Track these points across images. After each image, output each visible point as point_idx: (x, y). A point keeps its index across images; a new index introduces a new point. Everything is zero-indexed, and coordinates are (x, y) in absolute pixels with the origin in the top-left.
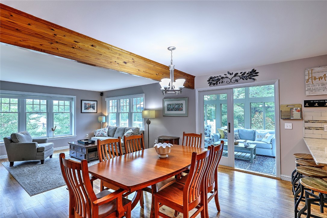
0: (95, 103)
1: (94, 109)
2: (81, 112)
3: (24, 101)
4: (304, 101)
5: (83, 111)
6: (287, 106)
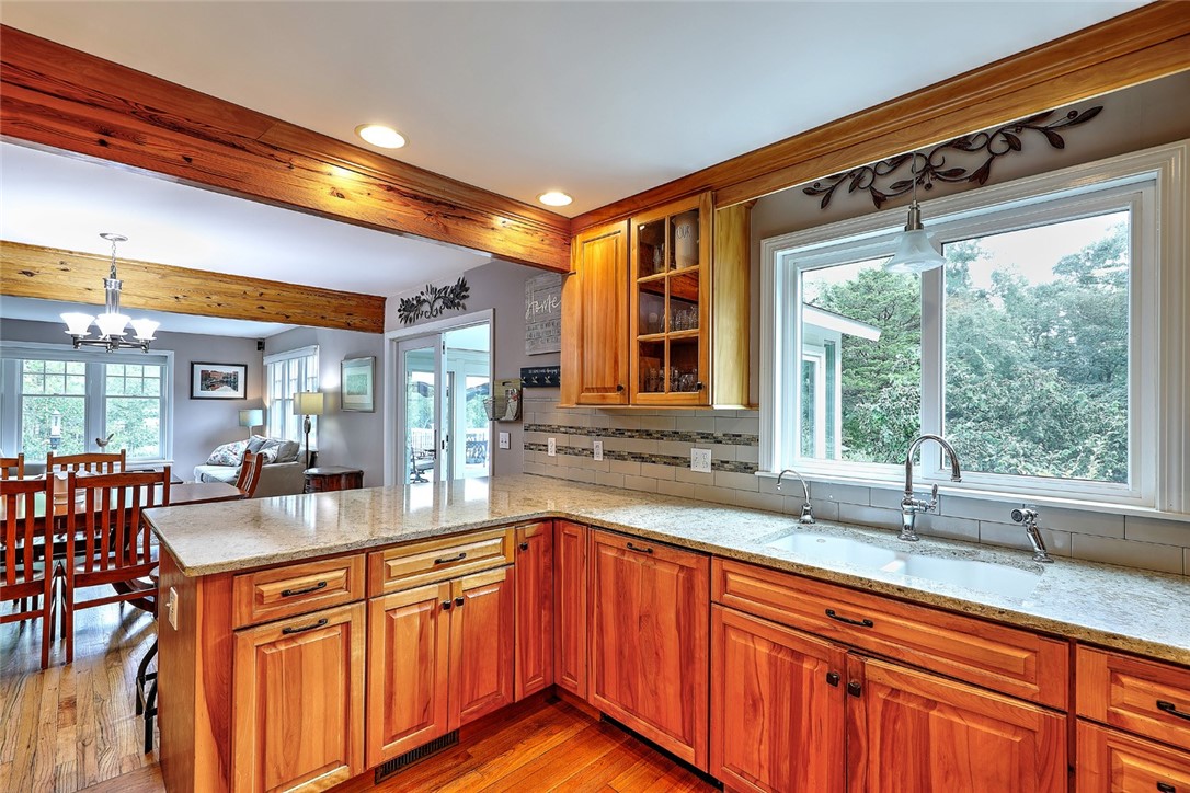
0: (240, 371)
1: (235, 388)
2: (192, 397)
3: (14, 364)
4: (522, 369)
5: (198, 392)
6: (504, 384)
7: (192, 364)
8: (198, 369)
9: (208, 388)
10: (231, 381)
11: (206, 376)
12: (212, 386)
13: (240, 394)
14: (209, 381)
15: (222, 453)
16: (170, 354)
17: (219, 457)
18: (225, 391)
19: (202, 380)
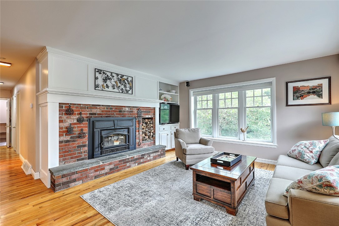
7: (287, 84)
8: (291, 86)
9: (298, 98)
10: (317, 92)
11: (296, 90)
12: (302, 97)
13: (325, 100)
14: (299, 93)
15: (299, 149)
16: (273, 80)
17: (296, 152)
18: (312, 99)
19: (294, 93)
